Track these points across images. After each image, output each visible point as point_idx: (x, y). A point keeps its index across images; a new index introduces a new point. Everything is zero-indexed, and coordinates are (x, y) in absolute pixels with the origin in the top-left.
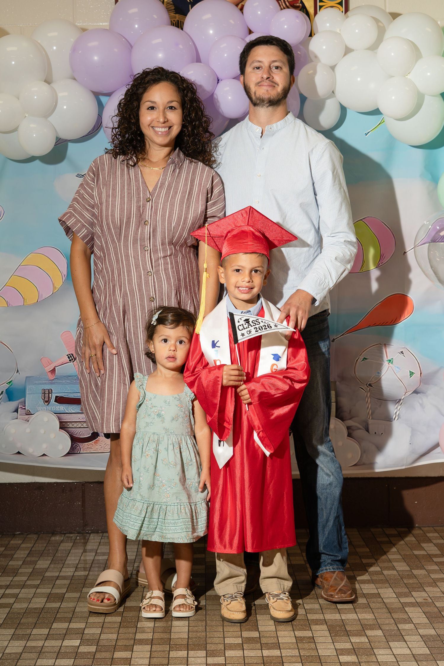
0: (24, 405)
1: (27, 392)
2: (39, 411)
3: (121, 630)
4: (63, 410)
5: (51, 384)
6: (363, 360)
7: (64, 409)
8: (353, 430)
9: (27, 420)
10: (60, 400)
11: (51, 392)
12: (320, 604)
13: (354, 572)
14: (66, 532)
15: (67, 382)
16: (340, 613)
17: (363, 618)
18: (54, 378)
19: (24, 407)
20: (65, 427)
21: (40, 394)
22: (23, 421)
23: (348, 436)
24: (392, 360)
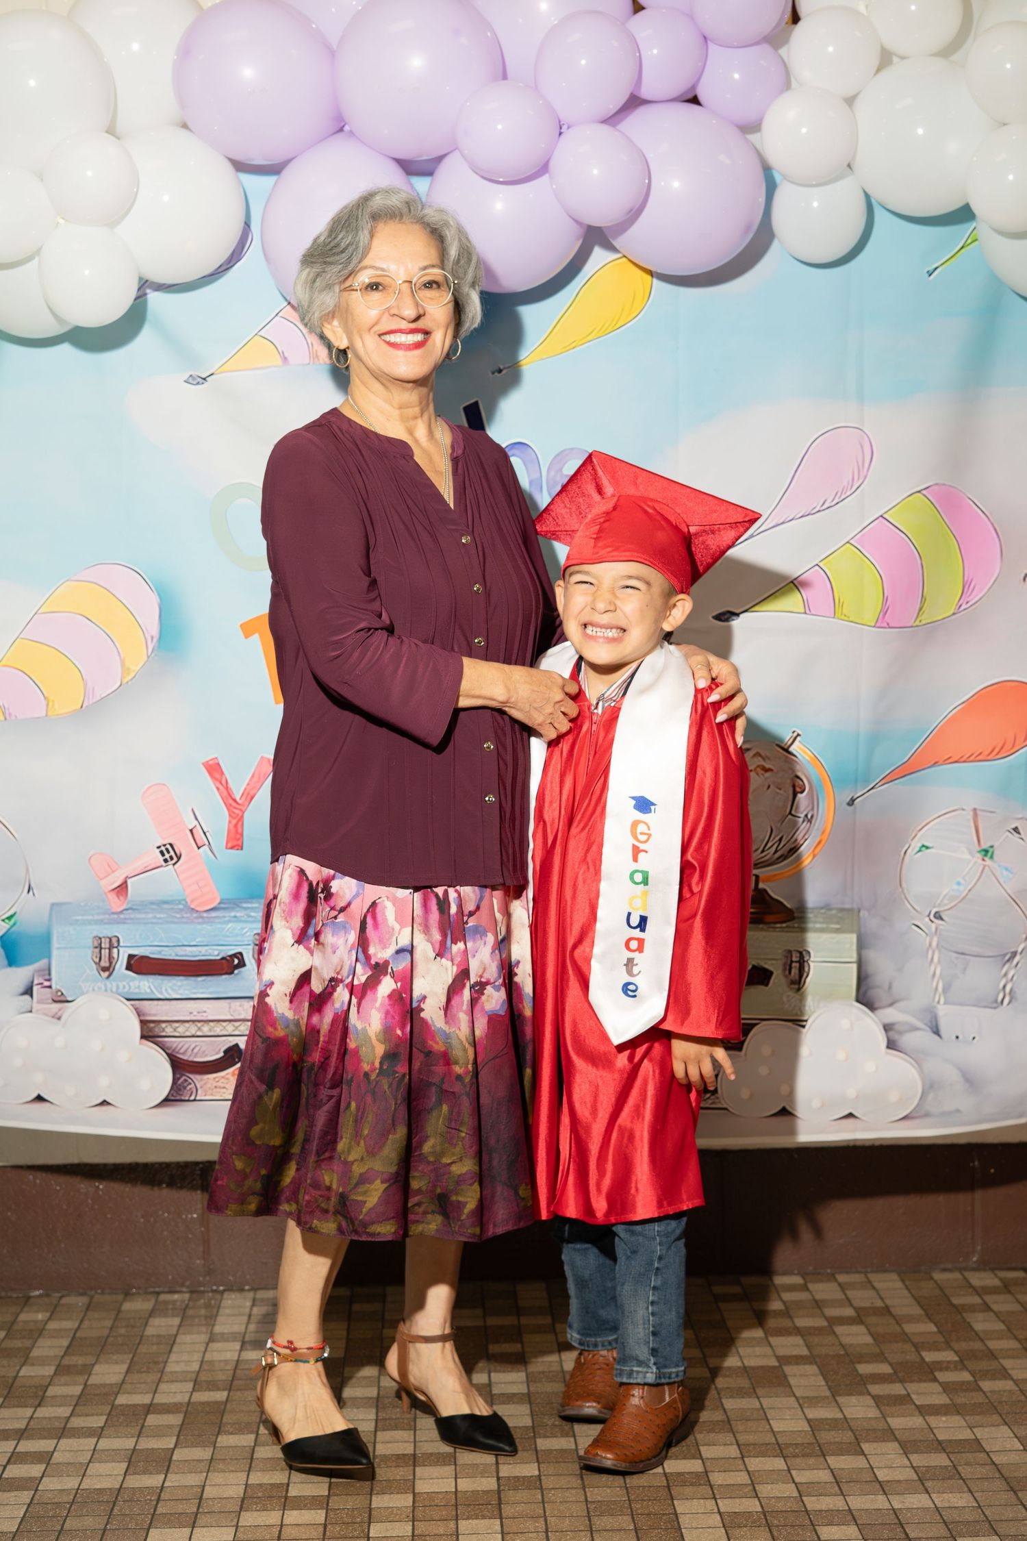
0: (47, 977)
1: (55, 944)
2: (87, 992)
4: (148, 991)
5: (119, 923)
6: (919, 851)
7: (150, 987)
8: (900, 1033)
9: (57, 1016)
10: (139, 965)
11: (116, 945)
13: (906, 1385)
14: (161, 1289)
15: (160, 918)
16: (885, 1493)
17: (947, 1505)
18: (124, 907)
19: (47, 984)
20: (156, 1034)
21: (89, 948)
22: (47, 1018)
23: (888, 1047)
24: (991, 850)
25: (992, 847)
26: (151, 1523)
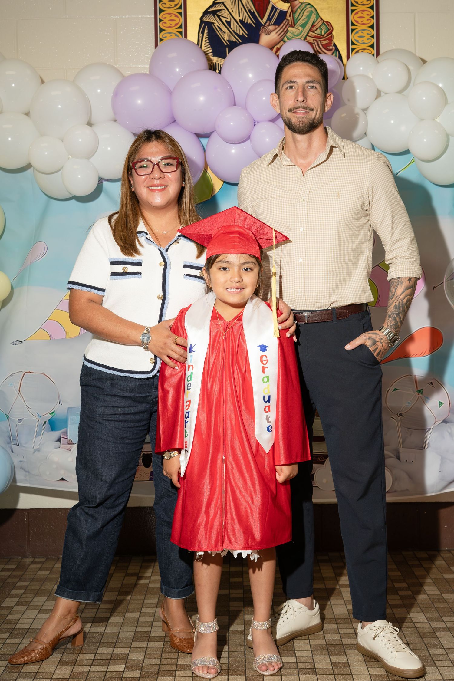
1: (69, 423)
3: (163, 655)
6: (394, 391)
9: (69, 449)
12: (354, 629)
19: (66, 437)
22: (65, 450)
24: (422, 391)
25: (422, 389)
26: (99, 646)
